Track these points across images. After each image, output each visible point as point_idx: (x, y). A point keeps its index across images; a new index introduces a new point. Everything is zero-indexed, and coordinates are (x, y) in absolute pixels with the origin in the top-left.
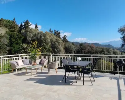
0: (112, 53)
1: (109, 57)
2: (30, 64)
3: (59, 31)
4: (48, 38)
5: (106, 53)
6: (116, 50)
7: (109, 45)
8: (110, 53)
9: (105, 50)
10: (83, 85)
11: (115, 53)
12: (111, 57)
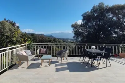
0: (58, 42)
1: (56, 45)
2: (32, 55)
3: (14, 22)
4: (7, 27)
5: (54, 42)
6: (60, 40)
7: (51, 36)
8: (56, 42)
9: (52, 40)
11: (59, 42)
12: (57, 45)
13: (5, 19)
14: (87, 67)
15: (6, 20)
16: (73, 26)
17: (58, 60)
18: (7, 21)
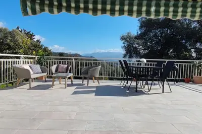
2: (43, 72)
3: (31, 33)
4: (20, 40)
10: (163, 92)
13: (18, 28)
14: (128, 91)
15: (20, 29)
16: (123, 38)
17: (84, 83)
18: (21, 31)
